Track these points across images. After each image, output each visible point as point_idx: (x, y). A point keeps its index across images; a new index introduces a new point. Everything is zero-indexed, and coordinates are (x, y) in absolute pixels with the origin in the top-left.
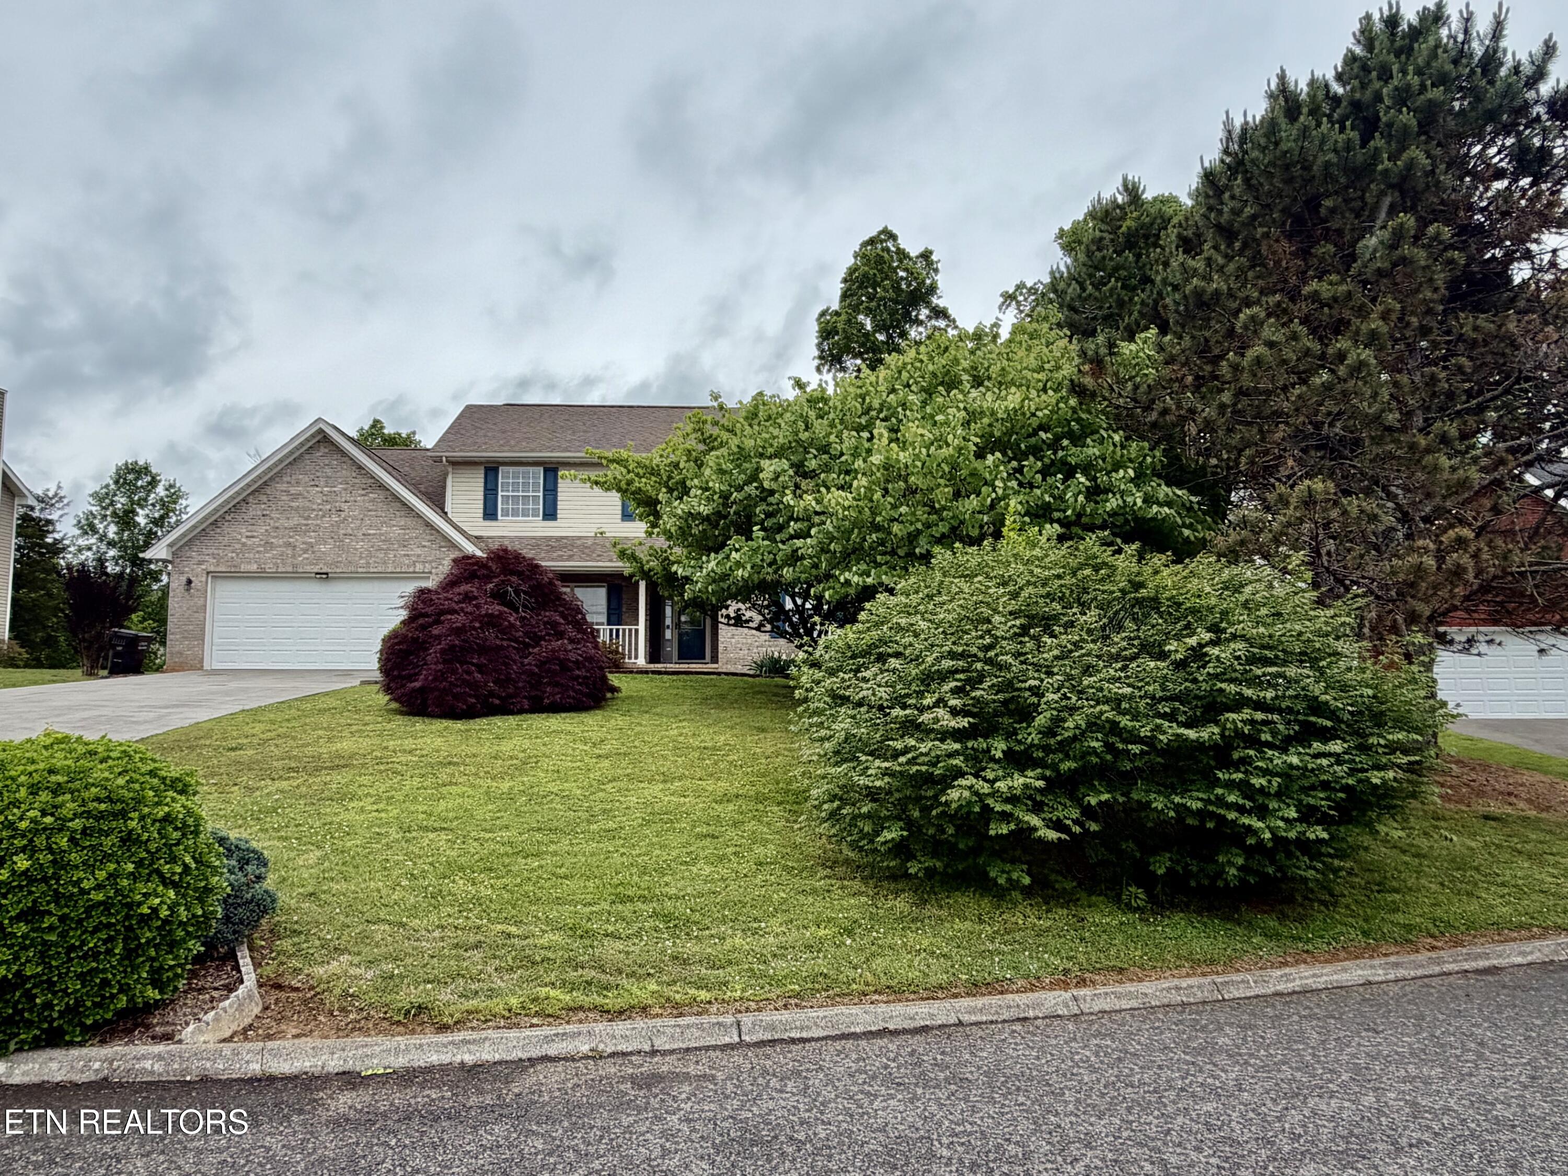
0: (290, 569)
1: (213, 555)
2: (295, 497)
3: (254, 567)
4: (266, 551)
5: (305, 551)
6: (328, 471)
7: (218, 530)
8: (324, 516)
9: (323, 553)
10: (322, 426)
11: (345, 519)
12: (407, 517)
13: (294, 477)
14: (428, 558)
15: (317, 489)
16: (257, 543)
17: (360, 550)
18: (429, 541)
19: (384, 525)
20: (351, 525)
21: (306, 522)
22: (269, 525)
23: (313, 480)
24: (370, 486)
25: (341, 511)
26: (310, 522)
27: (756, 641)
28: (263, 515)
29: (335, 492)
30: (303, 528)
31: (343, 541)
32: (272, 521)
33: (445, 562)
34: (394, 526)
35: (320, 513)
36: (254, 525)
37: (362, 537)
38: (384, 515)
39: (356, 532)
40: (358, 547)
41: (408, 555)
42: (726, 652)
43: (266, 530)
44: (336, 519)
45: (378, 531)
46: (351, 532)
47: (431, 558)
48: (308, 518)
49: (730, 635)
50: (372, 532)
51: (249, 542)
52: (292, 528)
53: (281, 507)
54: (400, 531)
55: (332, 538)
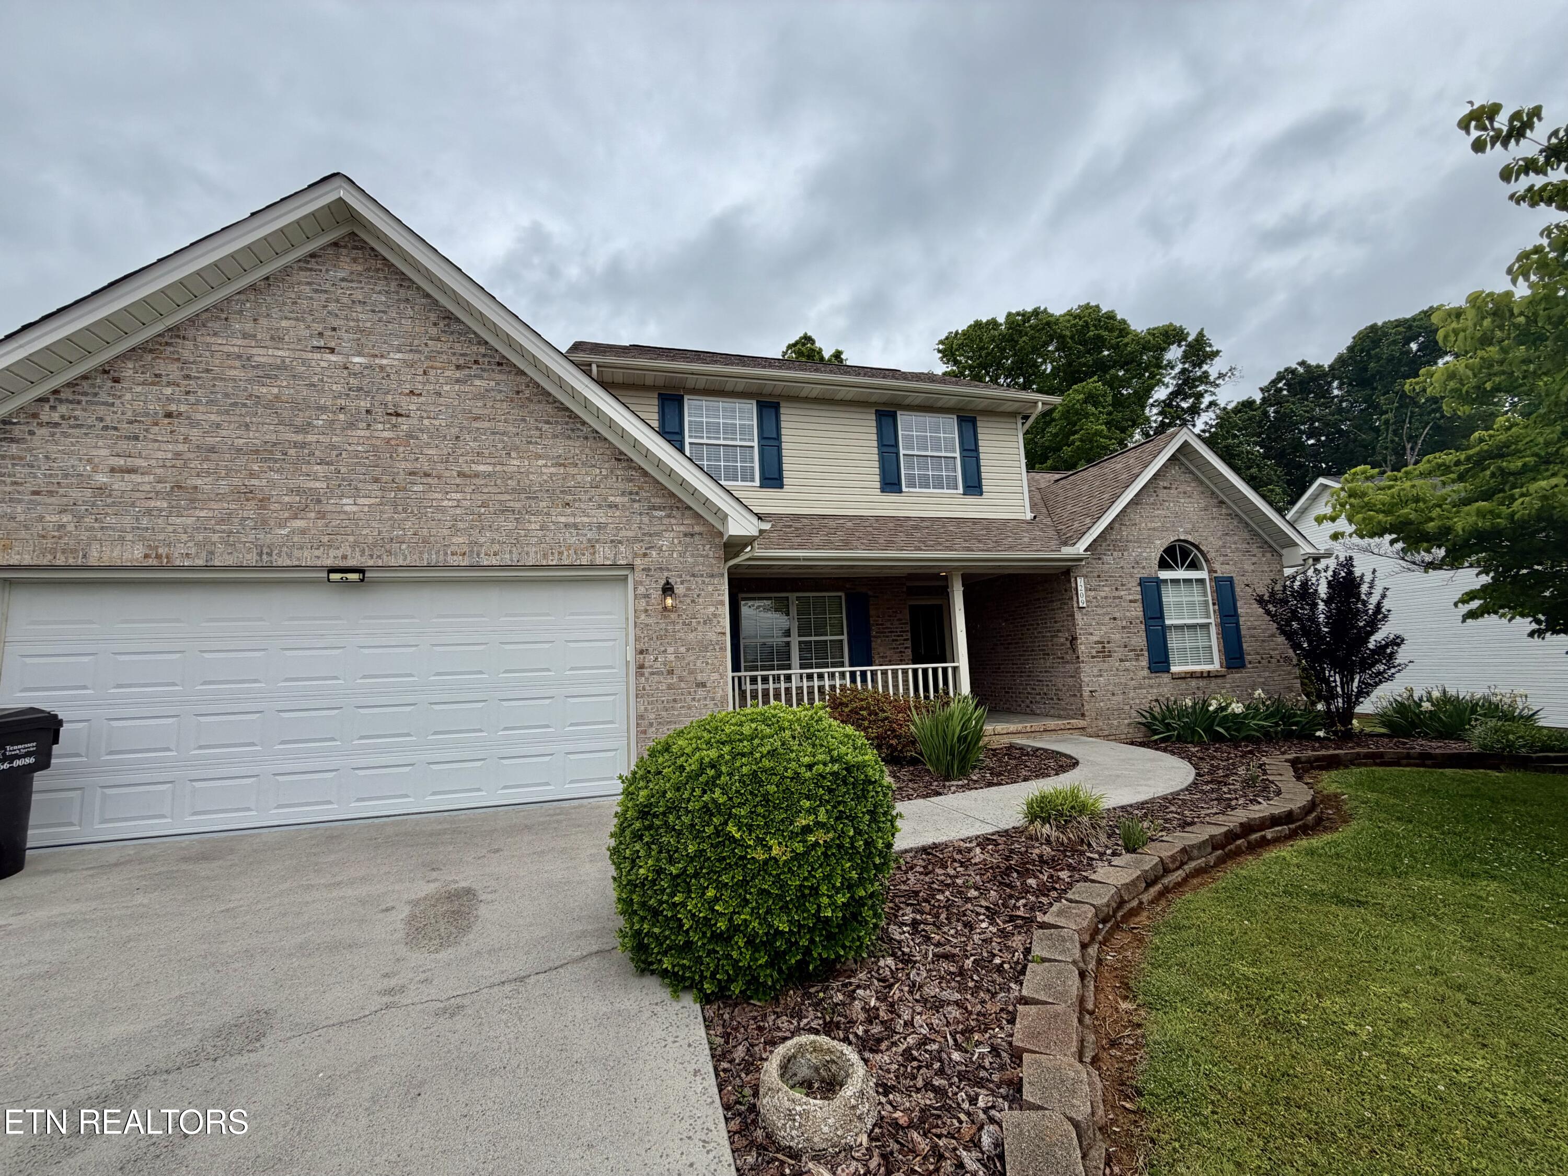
0: (251, 558)
2: (268, 373)
3: (135, 553)
4: (178, 511)
5: (298, 512)
6: (364, 316)
7: (15, 450)
8: (352, 425)
9: (352, 518)
10: (343, 193)
11: (410, 435)
12: (569, 437)
13: (263, 322)
14: (623, 533)
15: (333, 358)
16: (147, 488)
17: (452, 511)
18: (623, 494)
19: (513, 454)
20: (425, 451)
21: (299, 438)
22: (186, 440)
23: (321, 334)
24: (476, 362)
25: (398, 415)
26: (310, 438)
27: (1132, 679)
28: (169, 415)
29: (382, 368)
30: (292, 452)
31: (405, 489)
32: (195, 433)
33: (664, 543)
34: (539, 457)
35: (342, 417)
36: (136, 438)
37: (458, 481)
38: (511, 429)
39: (440, 467)
40: (445, 503)
41: (575, 526)
42: (1093, 700)
43: (177, 455)
44: (386, 434)
45: (498, 468)
46: (426, 468)
47: (630, 534)
48: (305, 428)
49: (1096, 672)
50: (482, 468)
51: (119, 484)
52: (257, 452)
53: (227, 395)
54: (553, 470)
55: (376, 480)
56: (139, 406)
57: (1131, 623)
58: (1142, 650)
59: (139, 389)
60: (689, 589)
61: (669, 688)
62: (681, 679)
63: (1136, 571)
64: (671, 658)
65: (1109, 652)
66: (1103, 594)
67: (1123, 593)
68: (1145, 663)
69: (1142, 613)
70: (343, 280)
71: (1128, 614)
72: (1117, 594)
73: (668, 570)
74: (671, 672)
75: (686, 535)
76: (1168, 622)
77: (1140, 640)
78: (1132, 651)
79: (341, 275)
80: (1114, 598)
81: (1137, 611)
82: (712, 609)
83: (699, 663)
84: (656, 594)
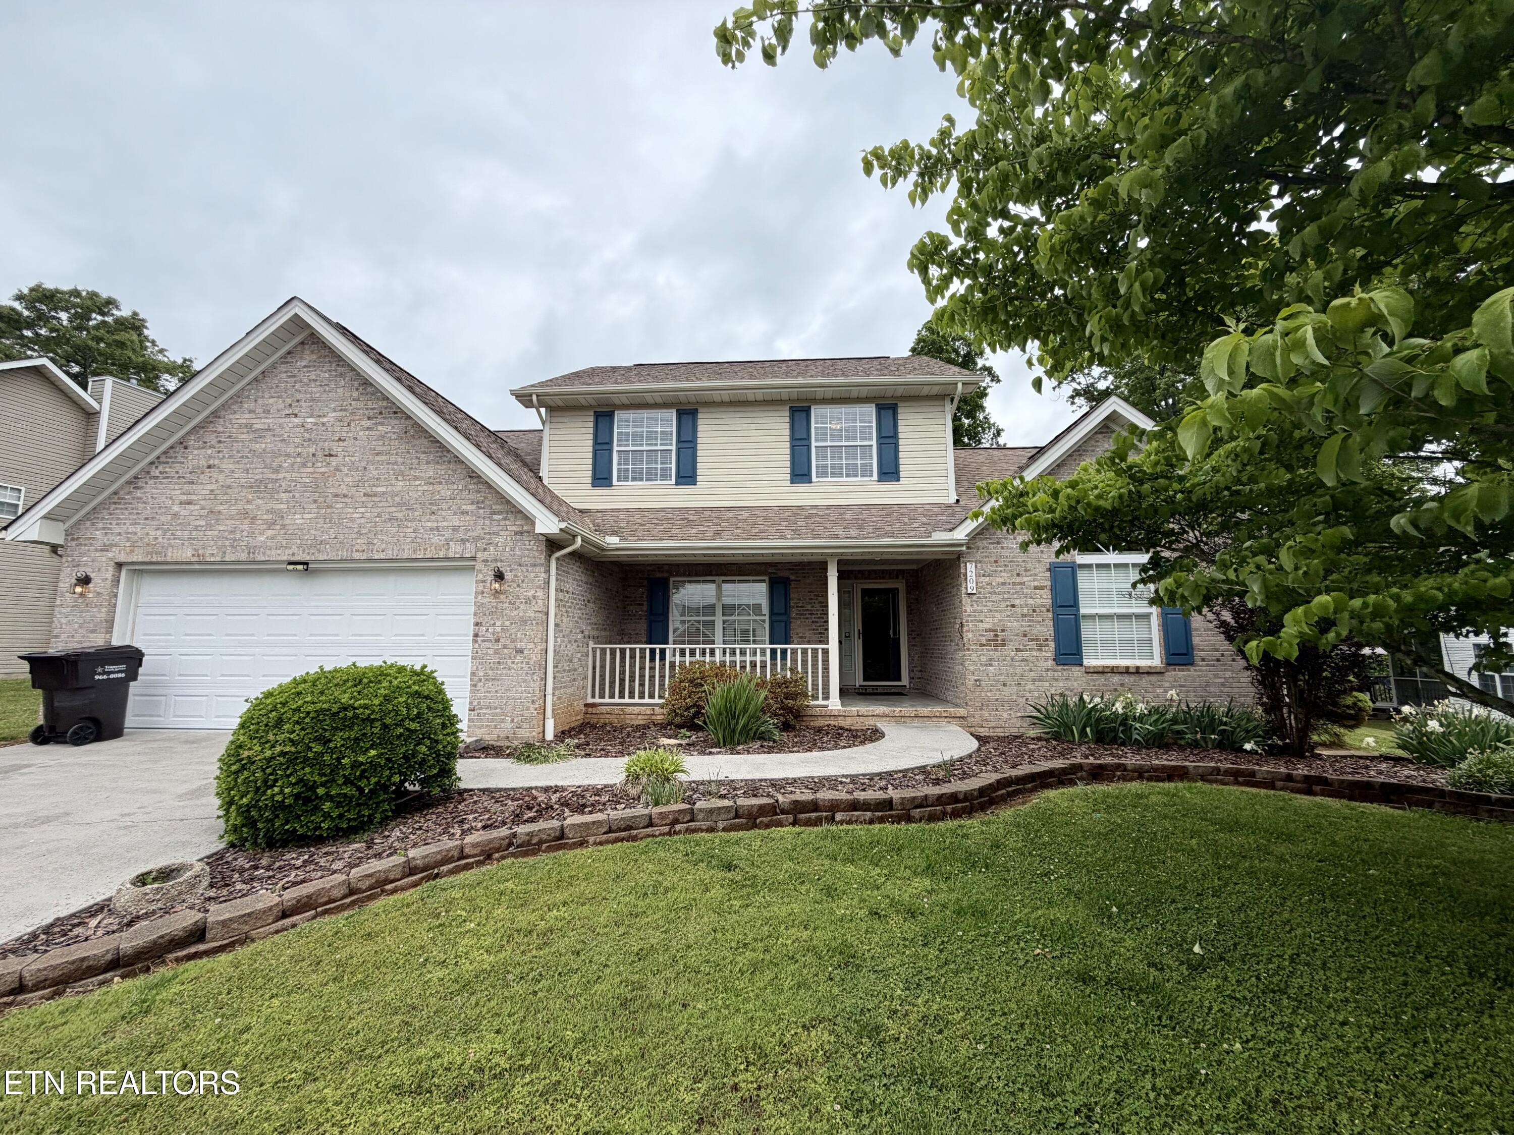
0: (243, 556)
1: (128, 536)
2: (260, 435)
3: (187, 554)
4: (209, 526)
5: (271, 525)
6: (315, 389)
7: (139, 494)
8: (304, 465)
9: (300, 528)
10: (297, 309)
11: (337, 469)
12: (438, 463)
13: (260, 401)
14: (470, 533)
15: (296, 420)
16: (196, 513)
17: (358, 521)
18: (472, 503)
19: (400, 478)
20: (346, 480)
21: (274, 476)
22: (217, 482)
23: (290, 405)
24: (381, 413)
25: (331, 455)
26: (281, 476)
27: (1031, 670)
28: (209, 467)
29: (323, 424)
30: (270, 485)
31: (331, 507)
32: (221, 476)
33: (500, 540)
34: (417, 478)
35: (298, 460)
36: (193, 482)
37: (364, 499)
38: (400, 460)
39: (353, 490)
40: (355, 515)
41: (437, 529)
42: (979, 689)
43: (212, 491)
44: (323, 470)
45: (390, 488)
46: (345, 492)
47: (475, 534)
48: (276, 471)
49: (984, 659)
50: (379, 489)
51: (184, 512)
52: (251, 487)
53: (238, 452)
54: (425, 488)
55: (315, 501)
56: (195, 462)
57: (1034, 611)
58: (1047, 640)
59: (196, 452)
60: (516, 576)
61: (495, 653)
62: (505, 647)
63: (1045, 556)
64: (499, 629)
65: (1004, 640)
66: (1001, 580)
67: (1025, 579)
68: (1049, 652)
69: (1049, 601)
70: (305, 366)
71: (1030, 601)
72: (1018, 580)
73: (501, 561)
74: (497, 641)
75: (516, 533)
76: (1083, 611)
77: (1045, 629)
78: (1033, 640)
79: (304, 363)
80: (1014, 584)
81: (1044, 598)
82: (533, 592)
83: (519, 635)
84: (490, 578)
